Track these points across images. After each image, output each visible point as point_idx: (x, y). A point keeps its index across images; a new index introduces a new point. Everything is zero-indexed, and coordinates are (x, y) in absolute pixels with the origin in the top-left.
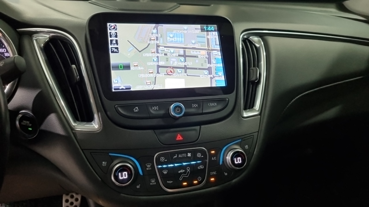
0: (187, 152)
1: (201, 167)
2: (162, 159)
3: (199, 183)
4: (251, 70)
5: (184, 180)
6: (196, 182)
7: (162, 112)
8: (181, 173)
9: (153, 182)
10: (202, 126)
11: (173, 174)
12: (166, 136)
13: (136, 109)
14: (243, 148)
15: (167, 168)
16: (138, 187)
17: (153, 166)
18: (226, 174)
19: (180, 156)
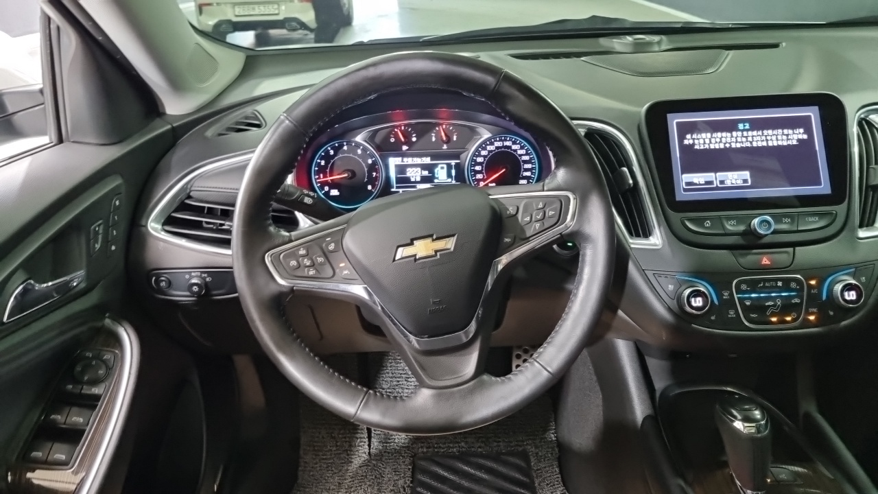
0: (776, 280)
1: (797, 300)
2: (744, 287)
3: (794, 320)
4: (871, 170)
5: (773, 315)
6: (789, 319)
7: (742, 228)
8: (769, 306)
9: (732, 313)
10: (797, 248)
11: (759, 308)
12: (750, 259)
13: (708, 224)
14: (859, 281)
15: (750, 298)
16: (713, 318)
17: (731, 295)
18: (831, 313)
19: (767, 284)
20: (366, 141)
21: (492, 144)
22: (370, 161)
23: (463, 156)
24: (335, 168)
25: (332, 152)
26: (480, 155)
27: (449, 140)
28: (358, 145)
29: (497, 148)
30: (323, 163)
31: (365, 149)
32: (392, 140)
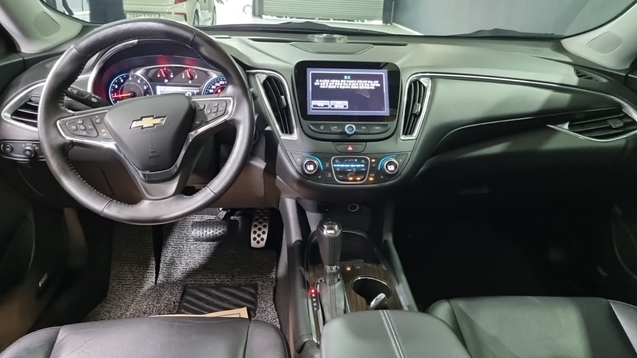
0: (354, 158)
1: (364, 169)
2: (337, 161)
3: (362, 180)
4: (415, 106)
5: (351, 176)
6: (359, 179)
7: (340, 131)
8: (349, 172)
9: (329, 175)
10: (368, 143)
11: (343, 173)
12: (341, 147)
13: (322, 127)
14: (398, 161)
15: (340, 167)
16: (320, 177)
17: (330, 165)
18: (382, 177)
19: (349, 160)
20: (142, 75)
21: (218, 82)
22: (145, 88)
23: (201, 87)
24: (124, 90)
25: (122, 81)
26: (211, 88)
27: (192, 78)
28: (138, 77)
29: (221, 85)
30: (116, 87)
31: (142, 80)
32: (159, 76)
